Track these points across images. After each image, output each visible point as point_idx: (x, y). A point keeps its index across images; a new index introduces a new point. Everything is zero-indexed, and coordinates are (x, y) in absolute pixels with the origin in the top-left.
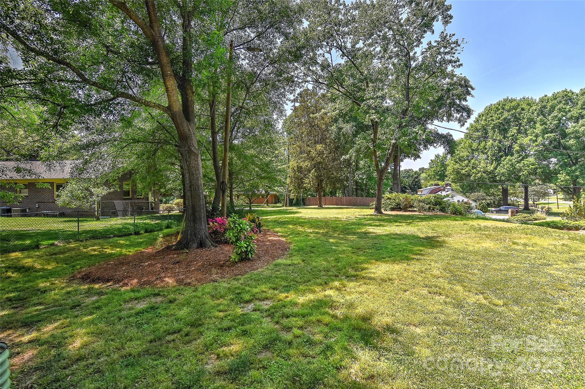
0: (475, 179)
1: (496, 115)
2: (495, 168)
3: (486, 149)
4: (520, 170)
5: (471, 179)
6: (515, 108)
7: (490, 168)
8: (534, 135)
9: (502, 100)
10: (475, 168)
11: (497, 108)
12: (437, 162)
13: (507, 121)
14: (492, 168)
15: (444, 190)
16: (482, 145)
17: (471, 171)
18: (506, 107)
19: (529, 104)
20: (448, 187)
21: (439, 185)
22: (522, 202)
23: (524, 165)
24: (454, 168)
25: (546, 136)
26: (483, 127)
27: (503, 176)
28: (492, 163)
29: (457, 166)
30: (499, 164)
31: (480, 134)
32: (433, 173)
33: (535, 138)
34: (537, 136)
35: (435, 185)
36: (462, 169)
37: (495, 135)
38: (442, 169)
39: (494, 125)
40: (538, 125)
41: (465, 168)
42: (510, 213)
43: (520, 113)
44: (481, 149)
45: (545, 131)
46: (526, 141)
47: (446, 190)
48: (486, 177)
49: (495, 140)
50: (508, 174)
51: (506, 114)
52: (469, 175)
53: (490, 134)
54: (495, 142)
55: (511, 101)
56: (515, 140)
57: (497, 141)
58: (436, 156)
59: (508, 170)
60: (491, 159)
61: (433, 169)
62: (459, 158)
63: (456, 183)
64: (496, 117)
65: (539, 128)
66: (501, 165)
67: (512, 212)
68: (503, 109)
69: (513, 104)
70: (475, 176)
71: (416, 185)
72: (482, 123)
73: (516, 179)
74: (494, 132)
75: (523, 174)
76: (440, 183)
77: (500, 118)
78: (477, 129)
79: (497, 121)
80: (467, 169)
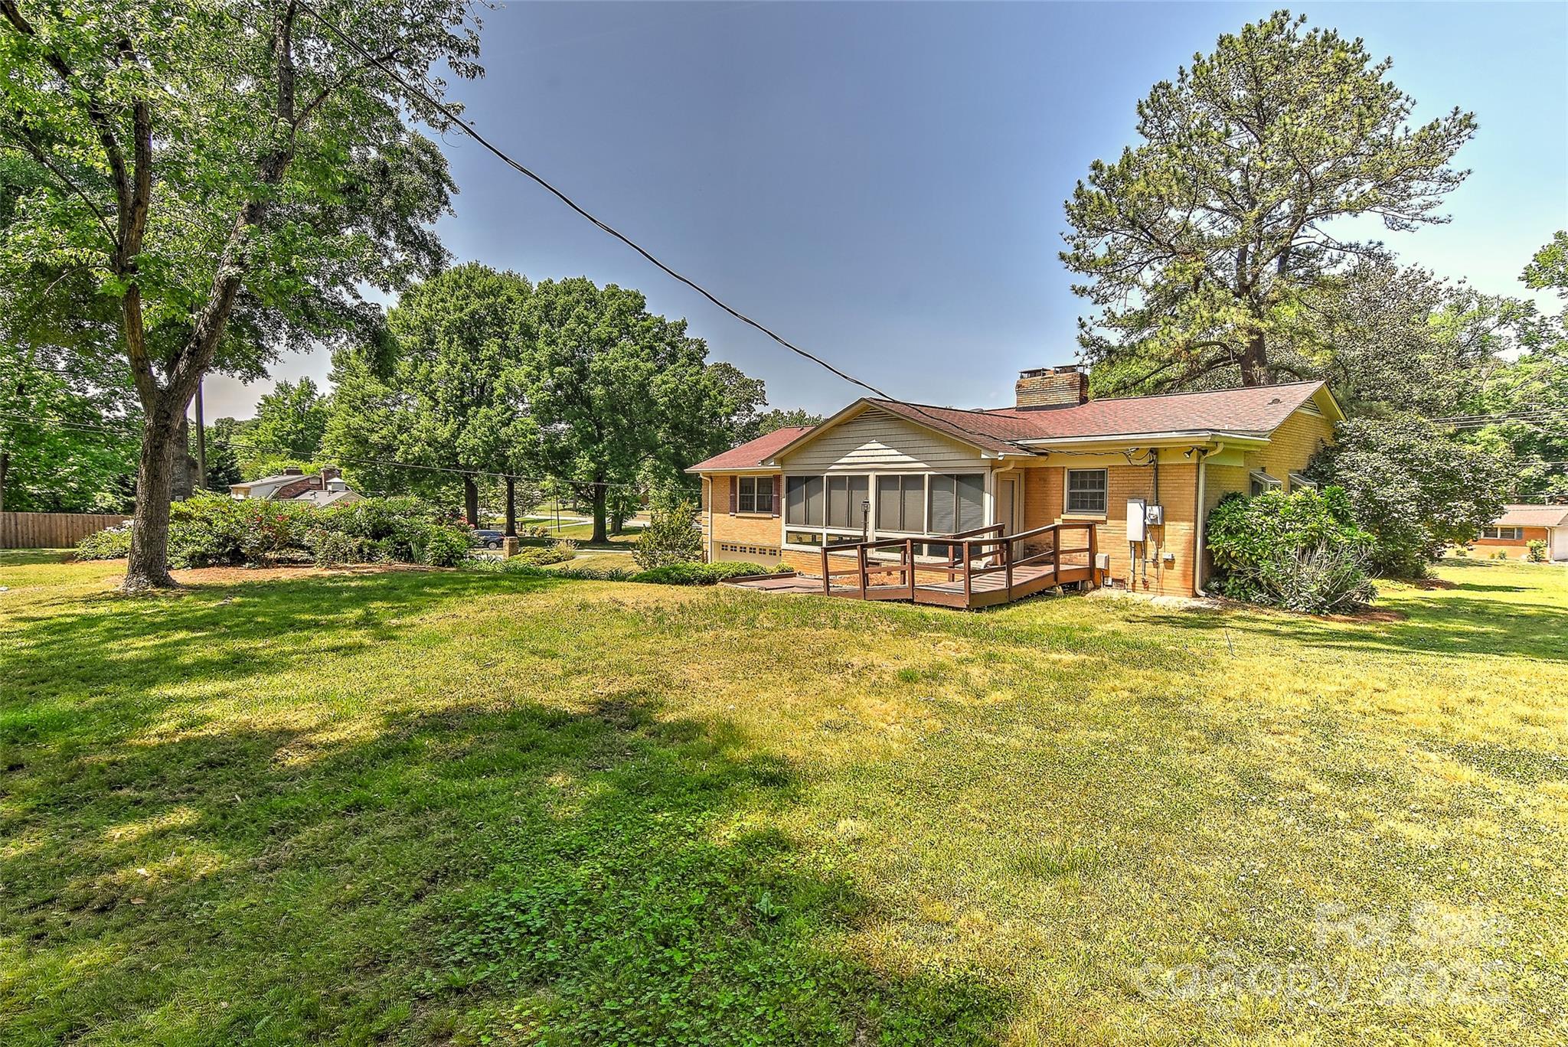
0: (406, 460)
1: (454, 299)
2: (455, 435)
3: (432, 382)
4: (508, 443)
5: (397, 458)
6: (494, 292)
7: (444, 433)
8: (533, 364)
9: (466, 265)
10: (407, 430)
11: (456, 282)
12: (284, 404)
13: (477, 321)
14: (447, 435)
15: (320, 487)
16: (423, 369)
17: (395, 437)
18: (478, 288)
19: (520, 291)
20: (336, 480)
21: (300, 472)
22: (502, 518)
23: (517, 431)
24: (348, 426)
25: (558, 369)
26: (425, 323)
27: (474, 455)
28: (447, 421)
29: (357, 421)
30: (463, 425)
31: (416, 339)
32: (271, 437)
33: (535, 372)
34: (539, 368)
35: (289, 473)
36: (372, 431)
37: (453, 351)
38: (301, 426)
39: (452, 323)
40: (540, 344)
41: (381, 429)
42: (507, 548)
43: (504, 308)
44: (420, 381)
45: (555, 361)
46: (517, 374)
47: (330, 488)
48: (433, 455)
49: (452, 363)
50: (485, 451)
51: (475, 304)
52: (390, 449)
53: (442, 345)
54: (454, 367)
55: (487, 274)
56: (495, 370)
57: (458, 367)
58: (280, 387)
59: (484, 441)
60: (446, 410)
61: (272, 425)
62: (363, 397)
63: (351, 467)
64: (455, 305)
65: (543, 353)
66: (469, 427)
67: (512, 545)
68: (469, 287)
69: (490, 281)
70: (406, 452)
71: (220, 469)
72: (422, 312)
73: (499, 465)
74: (451, 342)
75: (514, 454)
76: (302, 465)
77: (462, 309)
78: (408, 326)
79: (458, 315)
80: (384, 432)
